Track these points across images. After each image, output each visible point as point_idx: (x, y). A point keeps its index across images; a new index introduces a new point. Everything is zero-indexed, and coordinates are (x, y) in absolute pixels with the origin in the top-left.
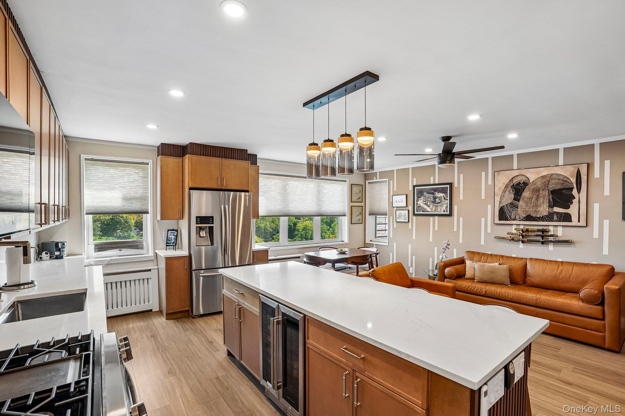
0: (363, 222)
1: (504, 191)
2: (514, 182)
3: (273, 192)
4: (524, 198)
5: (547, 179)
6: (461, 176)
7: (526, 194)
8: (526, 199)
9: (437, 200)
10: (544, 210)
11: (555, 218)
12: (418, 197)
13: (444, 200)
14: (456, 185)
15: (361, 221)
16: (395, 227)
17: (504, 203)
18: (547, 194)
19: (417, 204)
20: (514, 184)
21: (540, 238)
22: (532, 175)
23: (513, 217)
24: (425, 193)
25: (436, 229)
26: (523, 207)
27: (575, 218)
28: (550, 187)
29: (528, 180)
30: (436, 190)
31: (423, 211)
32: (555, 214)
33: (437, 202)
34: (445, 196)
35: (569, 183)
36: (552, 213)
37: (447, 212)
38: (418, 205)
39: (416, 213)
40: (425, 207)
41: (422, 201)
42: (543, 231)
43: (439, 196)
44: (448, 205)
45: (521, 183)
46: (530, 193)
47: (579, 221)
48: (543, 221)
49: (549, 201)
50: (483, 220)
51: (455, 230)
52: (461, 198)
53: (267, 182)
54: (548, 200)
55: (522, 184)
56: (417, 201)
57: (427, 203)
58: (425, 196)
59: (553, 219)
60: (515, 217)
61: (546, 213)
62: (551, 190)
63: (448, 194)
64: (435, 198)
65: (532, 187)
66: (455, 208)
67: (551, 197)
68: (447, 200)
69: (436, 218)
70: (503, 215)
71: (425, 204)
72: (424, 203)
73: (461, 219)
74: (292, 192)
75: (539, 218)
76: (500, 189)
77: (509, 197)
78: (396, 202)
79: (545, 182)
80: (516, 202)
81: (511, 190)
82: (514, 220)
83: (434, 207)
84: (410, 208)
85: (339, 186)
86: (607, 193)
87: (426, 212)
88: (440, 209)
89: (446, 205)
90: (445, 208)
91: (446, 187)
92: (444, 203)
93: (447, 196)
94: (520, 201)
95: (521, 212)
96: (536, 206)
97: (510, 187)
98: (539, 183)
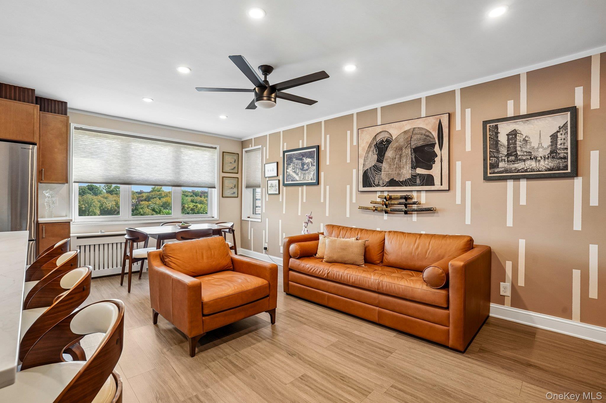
0: (238, 195)
1: (368, 152)
2: (377, 140)
3: (104, 154)
4: (387, 159)
5: (410, 134)
6: (328, 136)
7: (389, 153)
8: (389, 160)
9: (305, 166)
10: (406, 173)
11: (418, 181)
12: (288, 165)
13: (312, 166)
14: (322, 148)
15: (236, 195)
16: (267, 200)
17: (368, 167)
18: (410, 153)
19: (287, 172)
20: (377, 143)
21: (403, 207)
22: (396, 131)
23: (376, 183)
24: (294, 159)
25: (304, 201)
26: (386, 170)
27: (437, 181)
28: (412, 144)
29: (390, 137)
30: (303, 155)
31: (292, 181)
32: (418, 177)
33: (305, 169)
34: (312, 162)
35: (431, 138)
36: (415, 176)
38: (287, 174)
39: (286, 183)
40: (294, 175)
41: (291, 169)
42: (406, 198)
43: (307, 162)
45: (384, 141)
46: (393, 153)
47: (441, 185)
48: (406, 186)
49: (412, 161)
50: (348, 187)
51: (322, 201)
52: (328, 163)
53: (95, 141)
54: (410, 160)
55: (385, 142)
56: (287, 169)
57: (296, 171)
58: (294, 163)
59: (416, 182)
60: (379, 183)
61: (409, 176)
62: (414, 147)
63: (315, 159)
64: (303, 164)
65: (395, 146)
66: (322, 174)
67: (413, 157)
68: (315, 165)
69: (305, 187)
70: (367, 181)
71: (294, 172)
72: (293, 170)
73: (328, 187)
74: (136, 156)
75: (402, 182)
76: (363, 149)
77: (373, 159)
78: (268, 170)
79: (407, 138)
80: (379, 164)
81: (375, 150)
82: (377, 186)
83: (302, 175)
84: (281, 177)
85: (206, 153)
86: (468, 148)
87: (294, 181)
88: (308, 177)
89: (314, 172)
90: (312, 175)
91: (313, 151)
92: (311, 169)
93: (315, 162)
94: (383, 163)
95: (384, 177)
96: (399, 168)
97: (373, 147)
98: (402, 140)
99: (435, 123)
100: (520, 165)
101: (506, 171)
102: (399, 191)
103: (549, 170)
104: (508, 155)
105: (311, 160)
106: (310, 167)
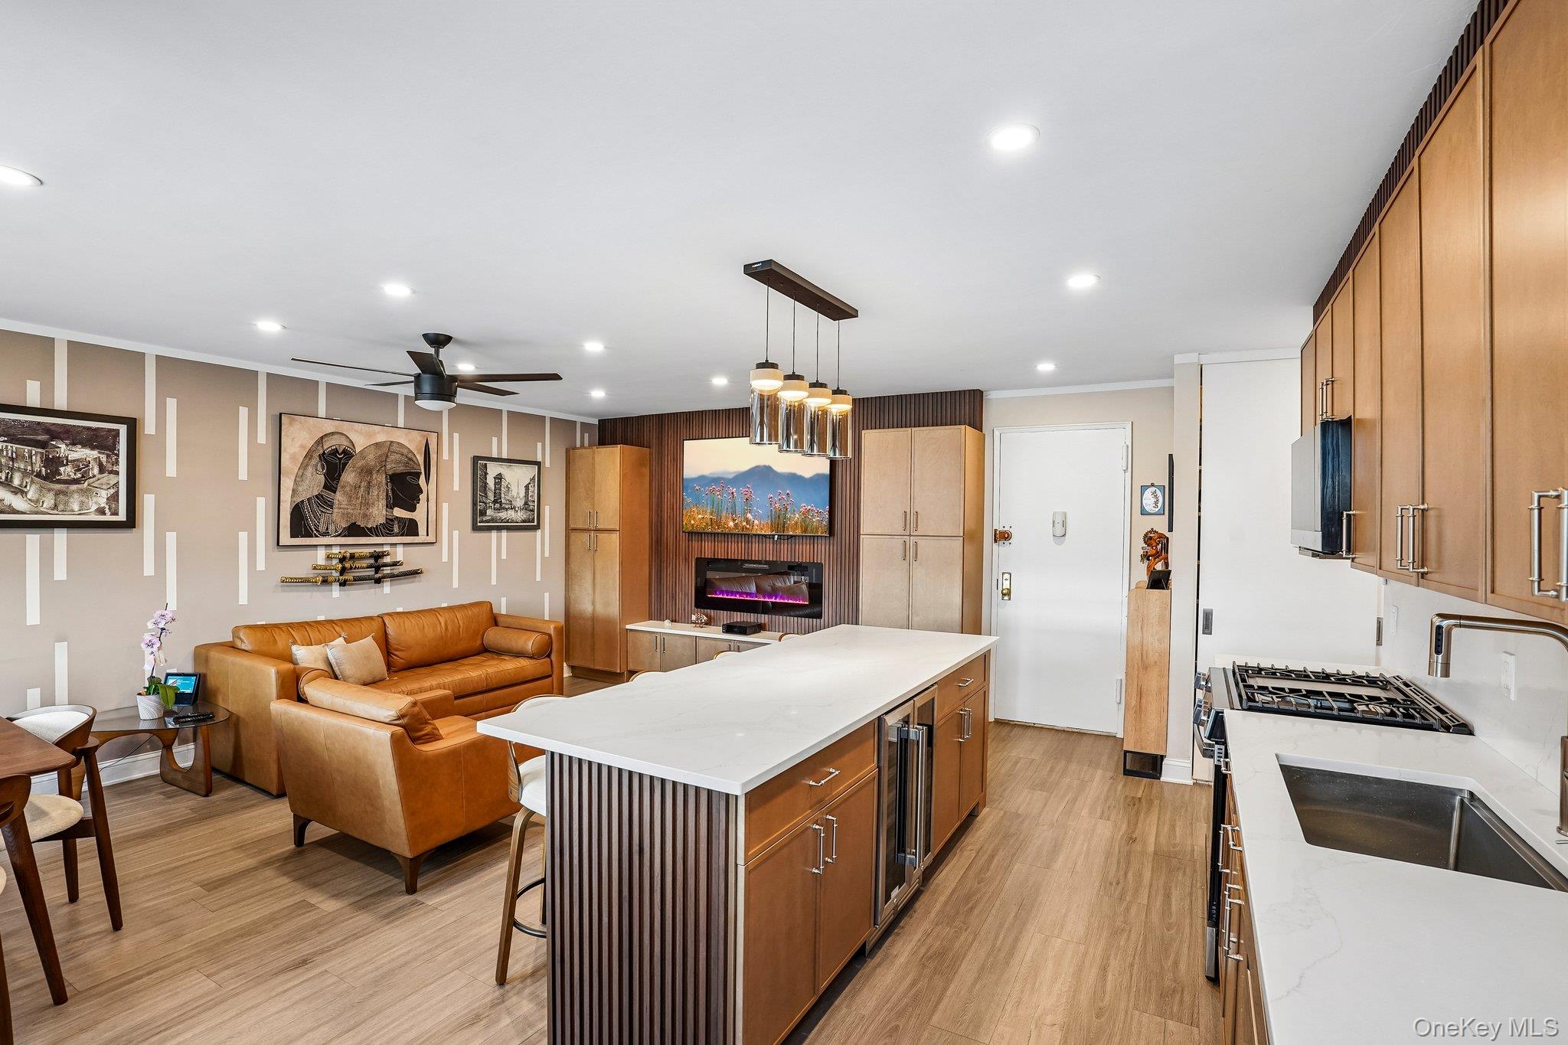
1: (304, 466)
2: (325, 447)
4: (343, 487)
5: (386, 450)
6: (171, 402)
7: (349, 477)
8: (348, 489)
9: (67, 471)
10: (378, 513)
11: (396, 529)
13: (102, 472)
14: (149, 427)
17: (303, 496)
18: (384, 481)
20: (324, 452)
21: (371, 572)
22: (361, 438)
23: (322, 529)
25: (60, 576)
26: (342, 506)
27: (422, 530)
28: (389, 467)
29: (351, 447)
30: (57, 433)
32: (396, 522)
33: (63, 477)
34: (104, 459)
35: (415, 463)
36: (392, 520)
37: (116, 513)
42: (377, 556)
43: (73, 456)
44: (117, 492)
45: (340, 452)
46: (355, 477)
47: (428, 535)
48: (377, 536)
49: (387, 495)
50: (243, 536)
51: (149, 570)
52: (171, 470)
54: (385, 494)
55: (341, 454)
57: (9, 479)
59: (393, 530)
60: (327, 529)
61: (382, 521)
62: (390, 473)
63: (118, 455)
64: (53, 463)
65: (360, 464)
66: (148, 503)
67: (390, 488)
68: (117, 473)
69: (60, 535)
70: (300, 523)
73: (171, 538)
75: (370, 529)
76: (293, 457)
77: (314, 482)
79: (380, 456)
80: (327, 494)
81: (319, 465)
82: (325, 536)
83: (50, 495)
86: (456, 488)
88: (82, 503)
89: (112, 491)
90: (103, 502)
91: (110, 430)
92: (99, 482)
93: (117, 463)
94: (337, 492)
95: (338, 517)
96: (367, 504)
97: (315, 460)
98: (371, 456)
99: (421, 442)
100: (503, 515)
101: (493, 520)
102: (364, 545)
103: (524, 521)
104: (495, 502)
105: (100, 455)
106: (94, 476)
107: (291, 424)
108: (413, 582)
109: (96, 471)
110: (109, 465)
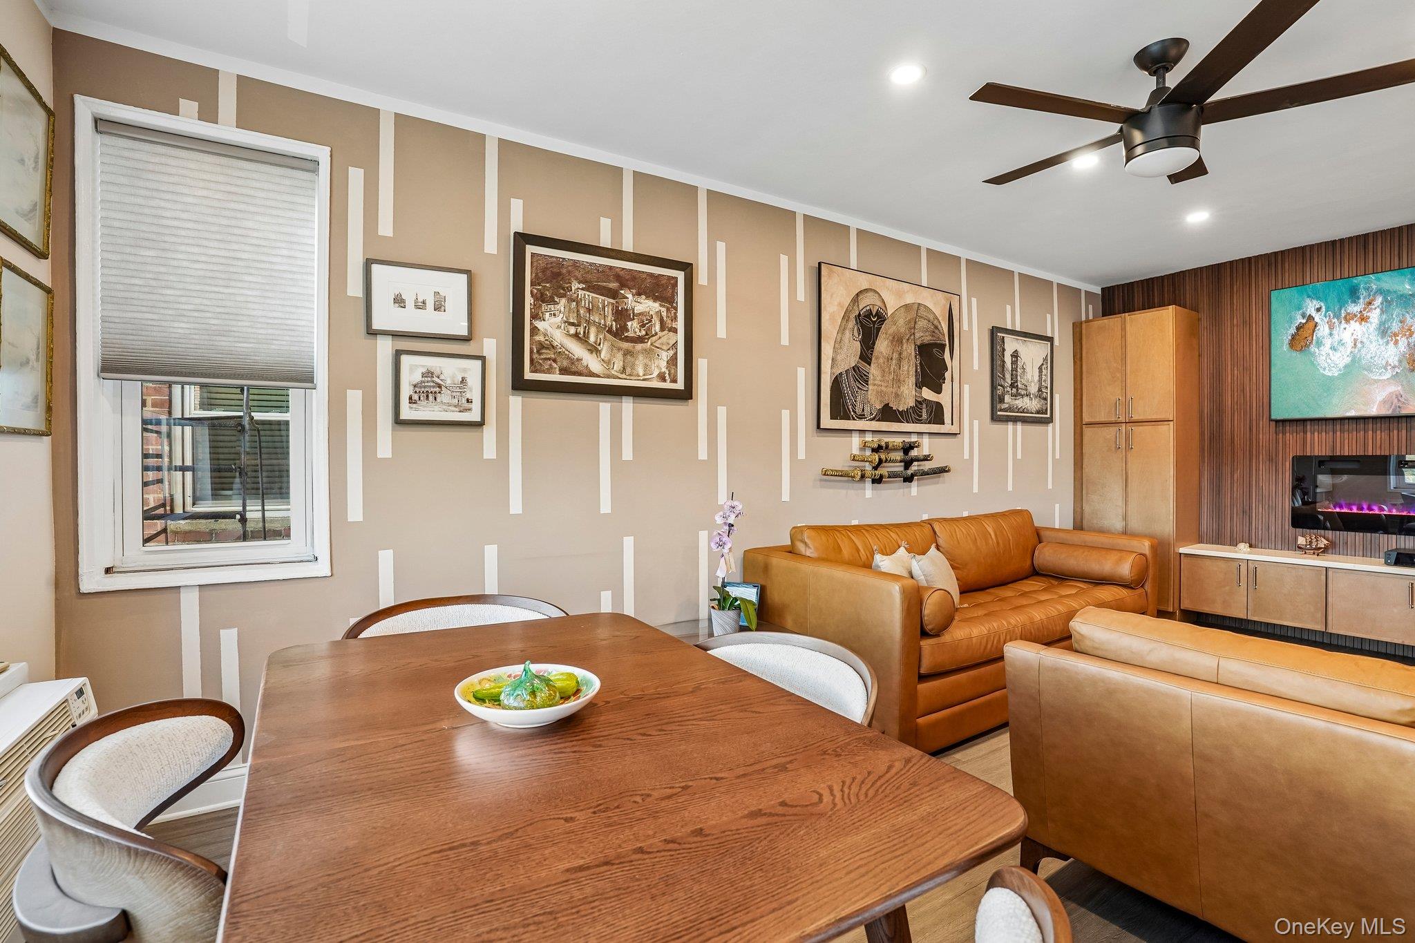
1: (842, 330)
2: (861, 308)
4: (877, 358)
5: (914, 314)
6: (721, 247)
7: (882, 346)
8: (881, 360)
9: (633, 327)
10: (907, 395)
11: (924, 415)
12: (541, 298)
13: (662, 329)
14: (701, 278)
16: (384, 449)
17: (842, 368)
18: (913, 353)
19: (534, 330)
20: (860, 313)
21: (901, 468)
22: (893, 298)
23: (859, 411)
24: (575, 285)
25: (627, 454)
26: (876, 382)
28: (917, 335)
29: (884, 309)
30: (627, 280)
31: (564, 371)
32: (924, 406)
33: (630, 334)
34: (664, 314)
35: (940, 333)
36: (920, 403)
37: (674, 381)
38: (537, 338)
39: (527, 375)
40: (577, 350)
41: (558, 320)
42: (907, 448)
43: (639, 308)
44: (676, 354)
45: (874, 314)
46: (888, 346)
48: (908, 422)
49: (916, 371)
50: (785, 416)
51: (703, 455)
52: (722, 333)
54: (914, 368)
55: (875, 317)
56: (534, 317)
57: (586, 334)
58: (577, 301)
59: (921, 416)
60: (863, 410)
61: (912, 404)
62: (918, 343)
63: (676, 309)
64: (621, 316)
65: (891, 331)
66: (702, 366)
67: (918, 362)
68: (675, 331)
69: (628, 405)
70: (840, 404)
71: (576, 335)
72: (572, 330)
73: (722, 411)
75: (901, 413)
77: (851, 350)
78: (397, 302)
79: (909, 321)
80: (863, 365)
81: (856, 329)
82: (860, 418)
83: (620, 355)
84: (494, 346)
86: (976, 367)
87: (580, 374)
88: (646, 366)
89: (671, 353)
90: (663, 364)
91: (670, 278)
92: (660, 341)
93: (675, 318)
94: (872, 365)
95: (873, 396)
96: (898, 381)
97: (852, 323)
98: (901, 322)
99: (945, 306)
100: (1020, 403)
101: (1010, 409)
102: (896, 433)
103: (1038, 412)
104: (1012, 386)
105: (661, 308)
106: (656, 334)
107: (829, 276)
108: (938, 483)
109: (657, 327)
110: (669, 321)
